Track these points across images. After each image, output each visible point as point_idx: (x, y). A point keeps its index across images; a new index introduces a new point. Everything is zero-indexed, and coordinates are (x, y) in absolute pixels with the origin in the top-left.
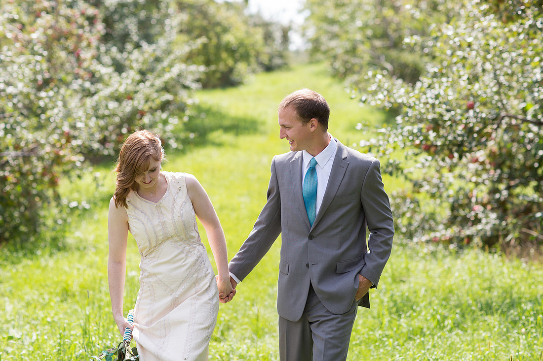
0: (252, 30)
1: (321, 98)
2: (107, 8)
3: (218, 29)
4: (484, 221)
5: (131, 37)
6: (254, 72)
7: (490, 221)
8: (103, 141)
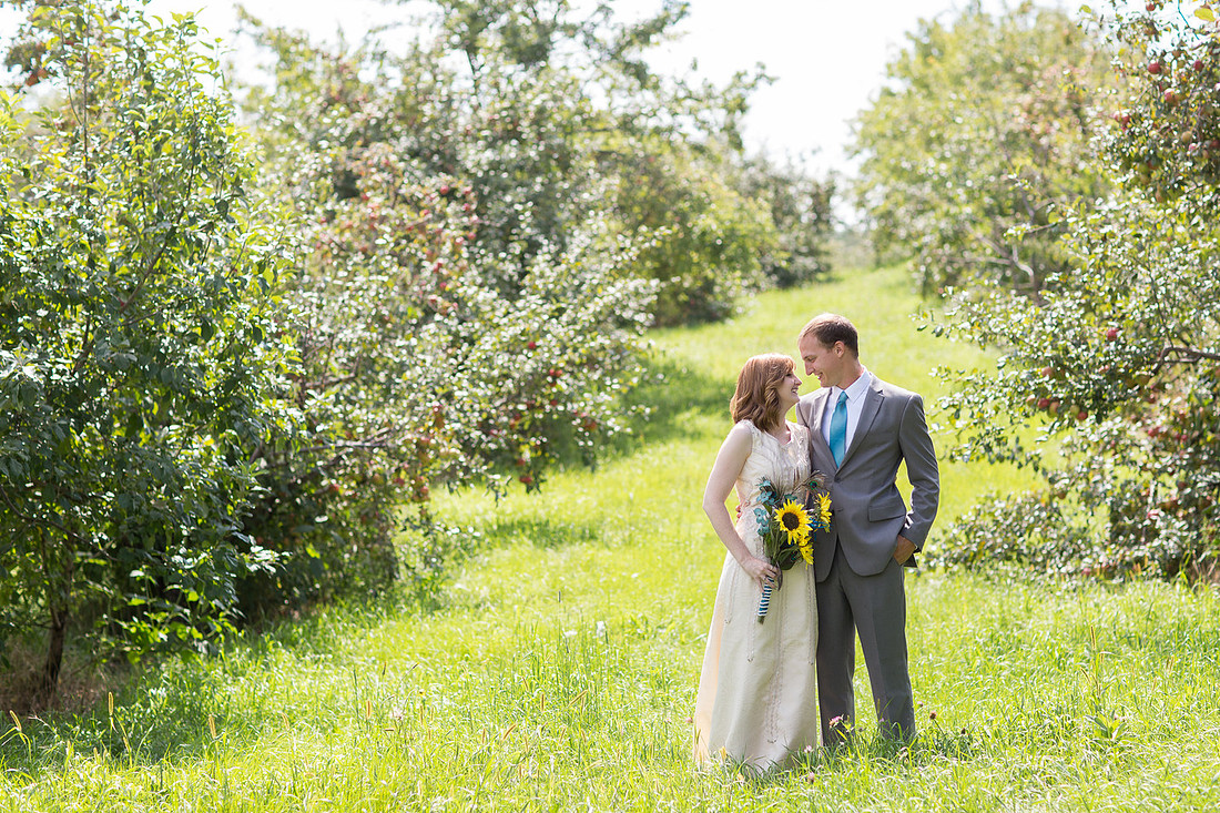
1: (843, 320)
4: (1163, 533)
7: (1173, 534)
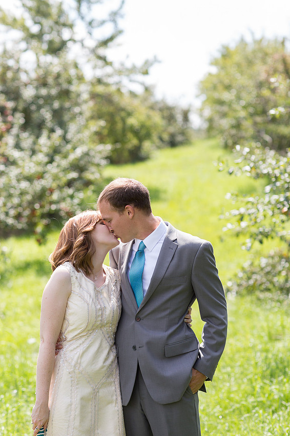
0: (152, 113)
2: (25, 101)
3: (123, 114)
5: (46, 124)
6: (159, 148)
8: (18, 217)
